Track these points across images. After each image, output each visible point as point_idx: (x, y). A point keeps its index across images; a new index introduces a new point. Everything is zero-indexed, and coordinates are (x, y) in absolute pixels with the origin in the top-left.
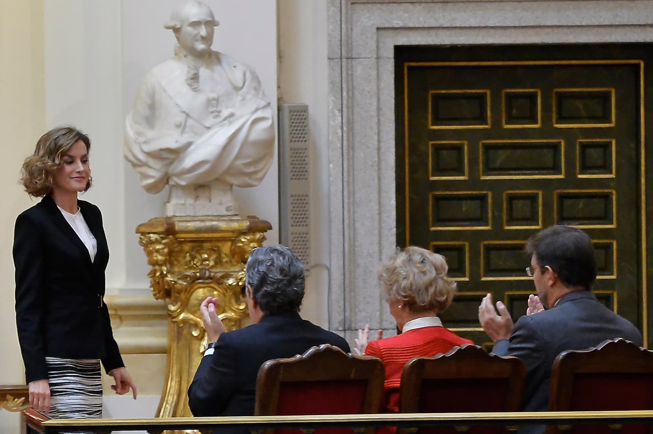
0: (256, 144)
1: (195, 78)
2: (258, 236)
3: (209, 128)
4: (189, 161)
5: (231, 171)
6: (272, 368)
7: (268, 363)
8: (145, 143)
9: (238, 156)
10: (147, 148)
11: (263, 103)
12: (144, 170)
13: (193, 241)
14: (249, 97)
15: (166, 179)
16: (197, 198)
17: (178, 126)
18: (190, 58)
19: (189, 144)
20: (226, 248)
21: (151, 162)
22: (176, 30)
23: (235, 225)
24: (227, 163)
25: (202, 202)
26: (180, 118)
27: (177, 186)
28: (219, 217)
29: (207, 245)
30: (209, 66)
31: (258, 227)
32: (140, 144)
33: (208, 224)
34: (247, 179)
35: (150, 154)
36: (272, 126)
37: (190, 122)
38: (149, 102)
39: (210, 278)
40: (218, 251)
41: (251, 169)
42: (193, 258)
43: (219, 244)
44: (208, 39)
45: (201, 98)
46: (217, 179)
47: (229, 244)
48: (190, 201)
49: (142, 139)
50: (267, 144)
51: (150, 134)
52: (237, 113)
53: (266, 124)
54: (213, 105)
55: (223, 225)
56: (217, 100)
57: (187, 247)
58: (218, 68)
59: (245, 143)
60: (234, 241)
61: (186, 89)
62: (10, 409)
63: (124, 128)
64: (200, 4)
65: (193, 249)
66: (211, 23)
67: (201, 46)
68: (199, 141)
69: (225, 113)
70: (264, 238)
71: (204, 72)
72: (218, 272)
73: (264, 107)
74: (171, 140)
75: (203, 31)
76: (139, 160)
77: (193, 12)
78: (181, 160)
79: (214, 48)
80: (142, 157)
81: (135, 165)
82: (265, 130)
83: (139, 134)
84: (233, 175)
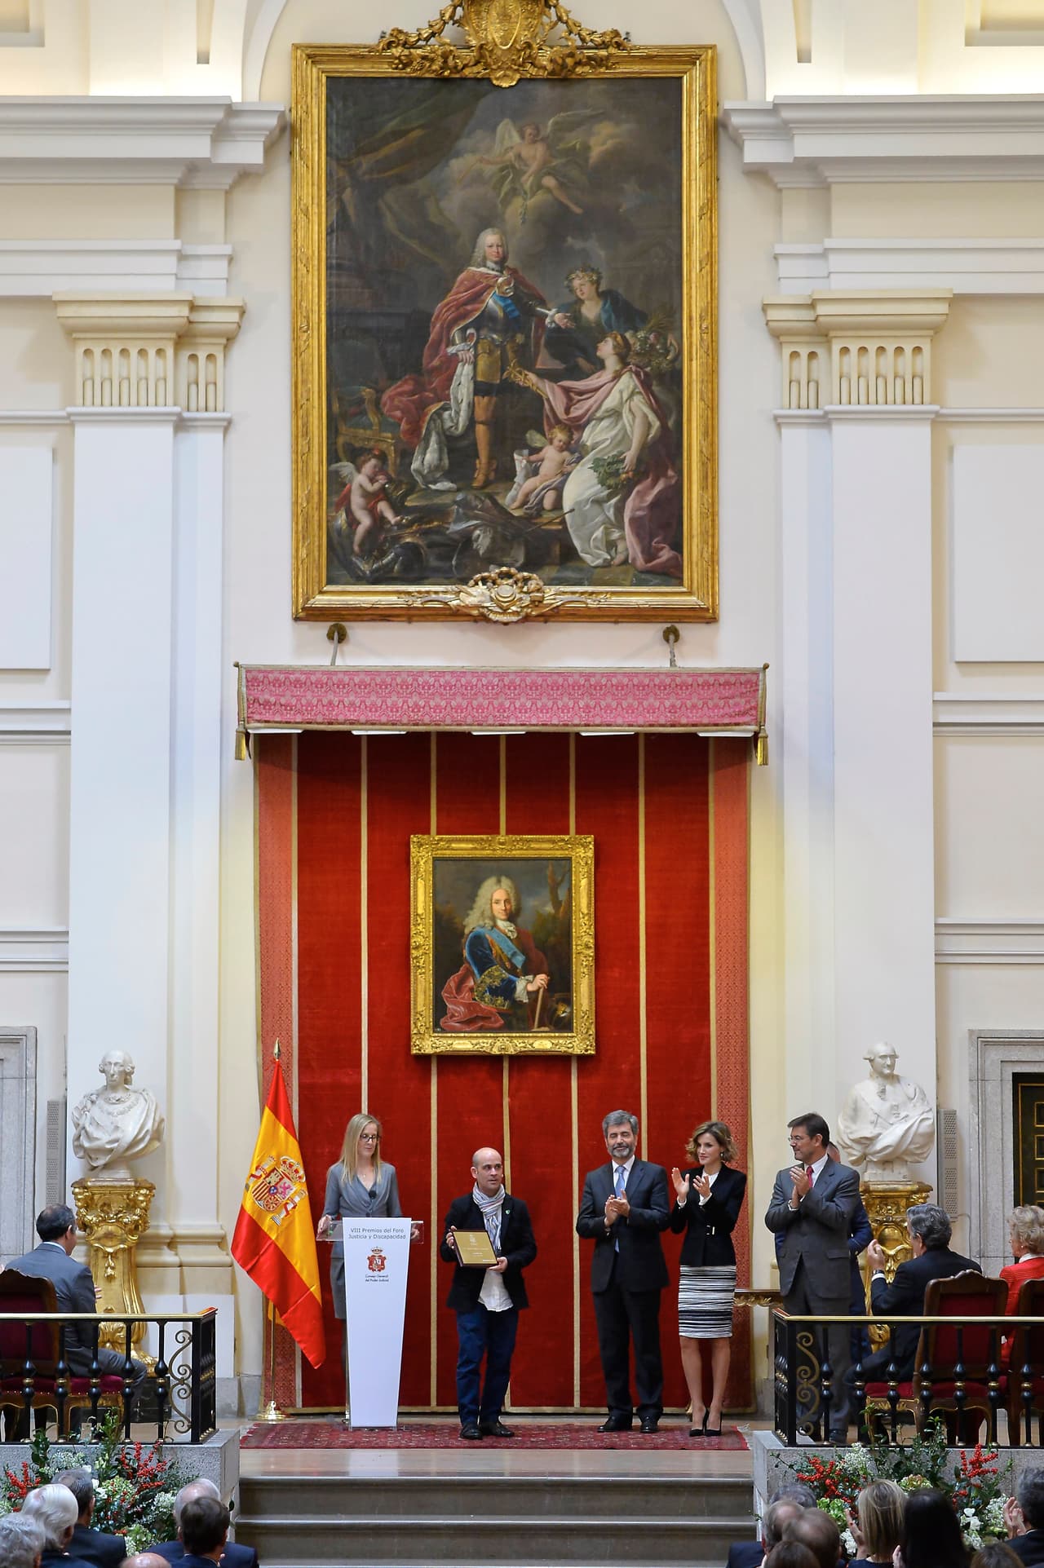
0: (922, 1135)
1: (883, 1091)
2: (924, 1195)
3: (892, 1124)
4: (879, 1146)
5: (907, 1152)
6: (934, 1284)
7: (932, 1282)
8: (851, 1133)
9: (911, 1143)
10: (854, 1137)
11: (928, 1109)
12: (849, 1150)
13: (881, 1197)
14: (918, 1104)
15: (864, 1157)
16: (884, 1169)
17: (872, 1123)
18: (880, 1079)
19: (880, 1134)
20: (903, 1202)
21: (855, 1146)
22: (871, 1061)
23: (909, 1188)
24: (904, 1147)
25: (887, 1172)
26: (874, 1118)
27: (871, 1161)
28: (898, 1182)
29: (890, 1201)
30: (891, 1084)
31: (924, 1189)
32: (847, 1133)
33: (892, 1186)
34: (916, 1158)
35: (853, 1140)
36: (933, 1123)
37: (880, 1120)
39: (892, 1221)
40: (897, 1204)
41: (918, 1152)
42: (881, 1209)
43: (899, 1200)
44: (891, 1067)
45: (887, 1105)
46: (898, 1158)
47: (905, 1200)
48: (880, 1171)
49: (848, 1131)
50: (929, 1135)
51: (854, 1127)
52: (911, 1115)
53: (930, 1122)
54: (895, 1108)
55: (901, 1187)
56: (897, 1106)
57: (877, 1201)
58: (898, 1085)
59: (915, 1134)
60: (908, 1199)
61: (878, 1098)
62: (762, 1305)
63: (838, 1125)
64: (886, 1044)
65: (881, 1202)
66: (894, 1057)
67: (887, 1071)
68: (885, 1133)
69: (903, 1114)
70: (928, 1196)
71: (888, 1088)
72: (898, 1218)
73: (927, 1112)
74: (868, 1132)
75: (889, 1062)
76: (847, 1144)
77: (882, 1049)
78: (874, 1145)
79: (895, 1072)
80: (849, 1142)
81: (844, 1147)
82: (929, 1126)
83: (846, 1127)
84: (907, 1155)
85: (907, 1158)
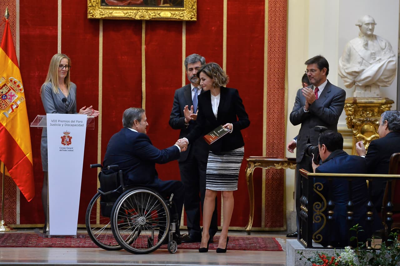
0: (389, 70)
1: (366, 45)
2: (389, 105)
3: (371, 64)
4: (363, 76)
5: (380, 80)
6: (396, 156)
7: (394, 154)
8: (346, 69)
9: (382, 75)
10: (347, 71)
11: (393, 55)
12: (346, 79)
13: (363, 107)
14: (387, 52)
15: (354, 83)
16: (365, 90)
17: (359, 63)
18: (365, 37)
19: (363, 70)
20: (376, 110)
21: (349, 76)
22: (360, 26)
23: (380, 101)
24: (378, 78)
25: (368, 92)
26: (360, 60)
27: (358, 86)
28: (374, 98)
29: (368, 109)
30: (372, 40)
31: (389, 102)
32: (344, 69)
33: (370, 100)
34: (385, 84)
35: (348, 73)
36: (396, 63)
37: (364, 61)
38: (348, 54)
39: (369, 121)
40: (373, 111)
41: (387, 80)
42: (363, 113)
43: (374, 108)
44: (372, 30)
45: (369, 52)
46: (373, 83)
47: (377, 109)
48: (363, 92)
49: (345, 68)
50: (393, 71)
51: (348, 65)
52: (383, 59)
53: (393, 63)
54: (373, 55)
55: (375, 101)
56: (375, 53)
57: (361, 109)
58: (375, 41)
59: (385, 70)
60: (379, 107)
61: (363, 48)
62: (291, 168)
64: (369, 16)
65: (363, 110)
66: (373, 24)
67: (369, 33)
68: (367, 69)
69: (378, 58)
70: (391, 107)
71: (370, 42)
72: (373, 119)
73: (393, 57)
74: (357, 68)
75: (370, 27)
76: (344, 75)
77: (367, 19)
78: (360, 76)
79: (374, 33)
80: (345, 74)
81: (342, 77)
82: (393, 65)
83: (344, 65)
84: (380, 82)
85: (379, 84)
